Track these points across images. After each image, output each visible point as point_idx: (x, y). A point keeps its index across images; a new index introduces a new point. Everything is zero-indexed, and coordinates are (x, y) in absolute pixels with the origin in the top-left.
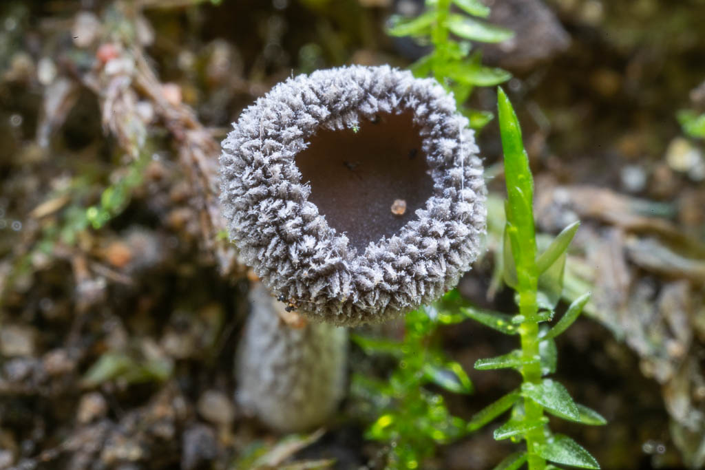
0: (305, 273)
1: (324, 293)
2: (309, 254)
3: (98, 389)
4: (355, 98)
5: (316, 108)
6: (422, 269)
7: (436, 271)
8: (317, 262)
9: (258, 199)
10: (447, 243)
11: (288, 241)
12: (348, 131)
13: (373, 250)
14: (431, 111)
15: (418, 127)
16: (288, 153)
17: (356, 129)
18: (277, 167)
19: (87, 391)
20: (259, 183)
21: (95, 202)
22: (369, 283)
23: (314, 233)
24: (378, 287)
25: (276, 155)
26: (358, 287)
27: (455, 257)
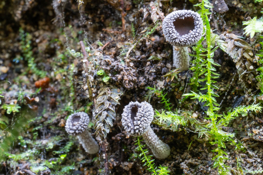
0: (172, 38)
1: (175, 42)
2: (173, 36)
3: (150, 61)
4: (184, 14)
5: (177, 15)
6: (190, 39)
7: (192, 40)
8: (174, 37)
9: (167, 28)
10: (194, 36)
11: (170, 34)
12: (182, 19)
13: (183, 36)
14: (196, 17)
15: (194, 19)
16: (172, 21)
17: (183, 19)
18: (170, 23)
19: (148, 61)
20: (167, 25)
21: (150, 31)
22: (181, 41)
23: (174, 33)
24: (183, 41)
25: (170, 21)
26: (180, 41)
27: (196, 38)
